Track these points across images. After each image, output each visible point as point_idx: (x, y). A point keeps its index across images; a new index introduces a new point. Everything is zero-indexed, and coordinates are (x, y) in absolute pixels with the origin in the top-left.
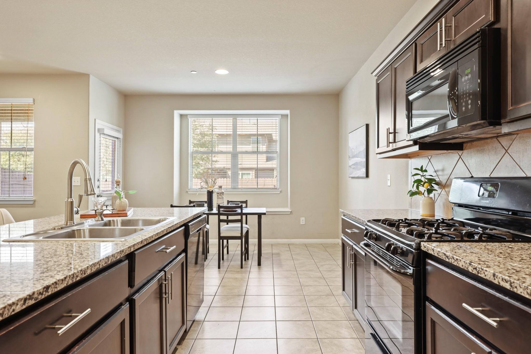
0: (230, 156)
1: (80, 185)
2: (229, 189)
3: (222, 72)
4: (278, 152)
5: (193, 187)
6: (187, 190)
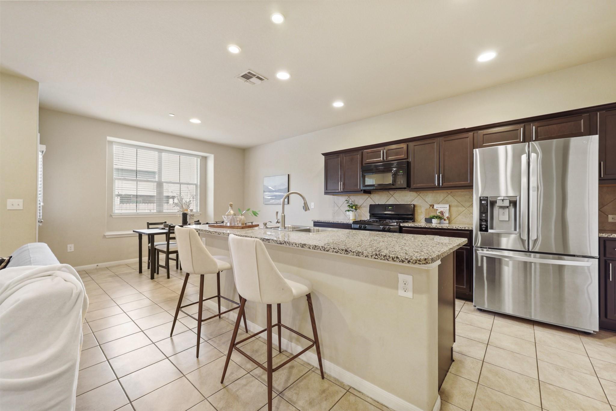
0: (155, 184)
1: (22, 209)
2: (155, 213)
3: (195, 121)
4: (198, 184)
5: (116, 211)
6: (112, 214)
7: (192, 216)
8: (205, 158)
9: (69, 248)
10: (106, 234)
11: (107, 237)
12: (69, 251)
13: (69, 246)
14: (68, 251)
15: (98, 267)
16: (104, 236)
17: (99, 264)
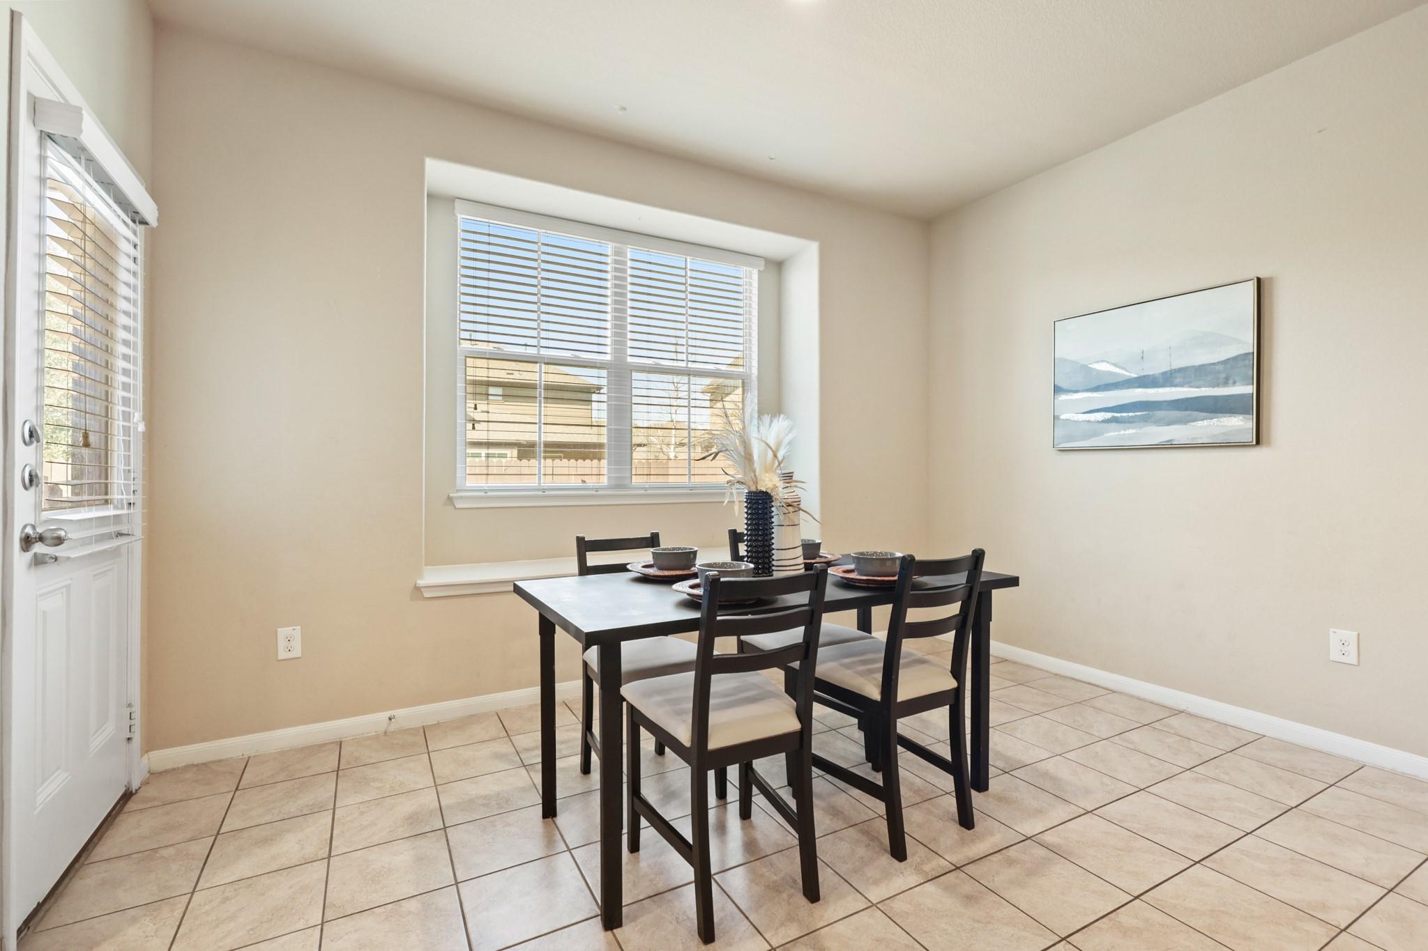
2: (604, 488)
4: (751, 374)
5: (471, 483)
6: (451, 495)
7: (791, 509)
8: (777, 267)
9: (282, 644)
10: (421, 583)
11: (426, 595)
12: (283, 655)
13: (283, 632)
14: (280, 658)
15: (394, 726)
16: (417, 589)
17: (399, 713)
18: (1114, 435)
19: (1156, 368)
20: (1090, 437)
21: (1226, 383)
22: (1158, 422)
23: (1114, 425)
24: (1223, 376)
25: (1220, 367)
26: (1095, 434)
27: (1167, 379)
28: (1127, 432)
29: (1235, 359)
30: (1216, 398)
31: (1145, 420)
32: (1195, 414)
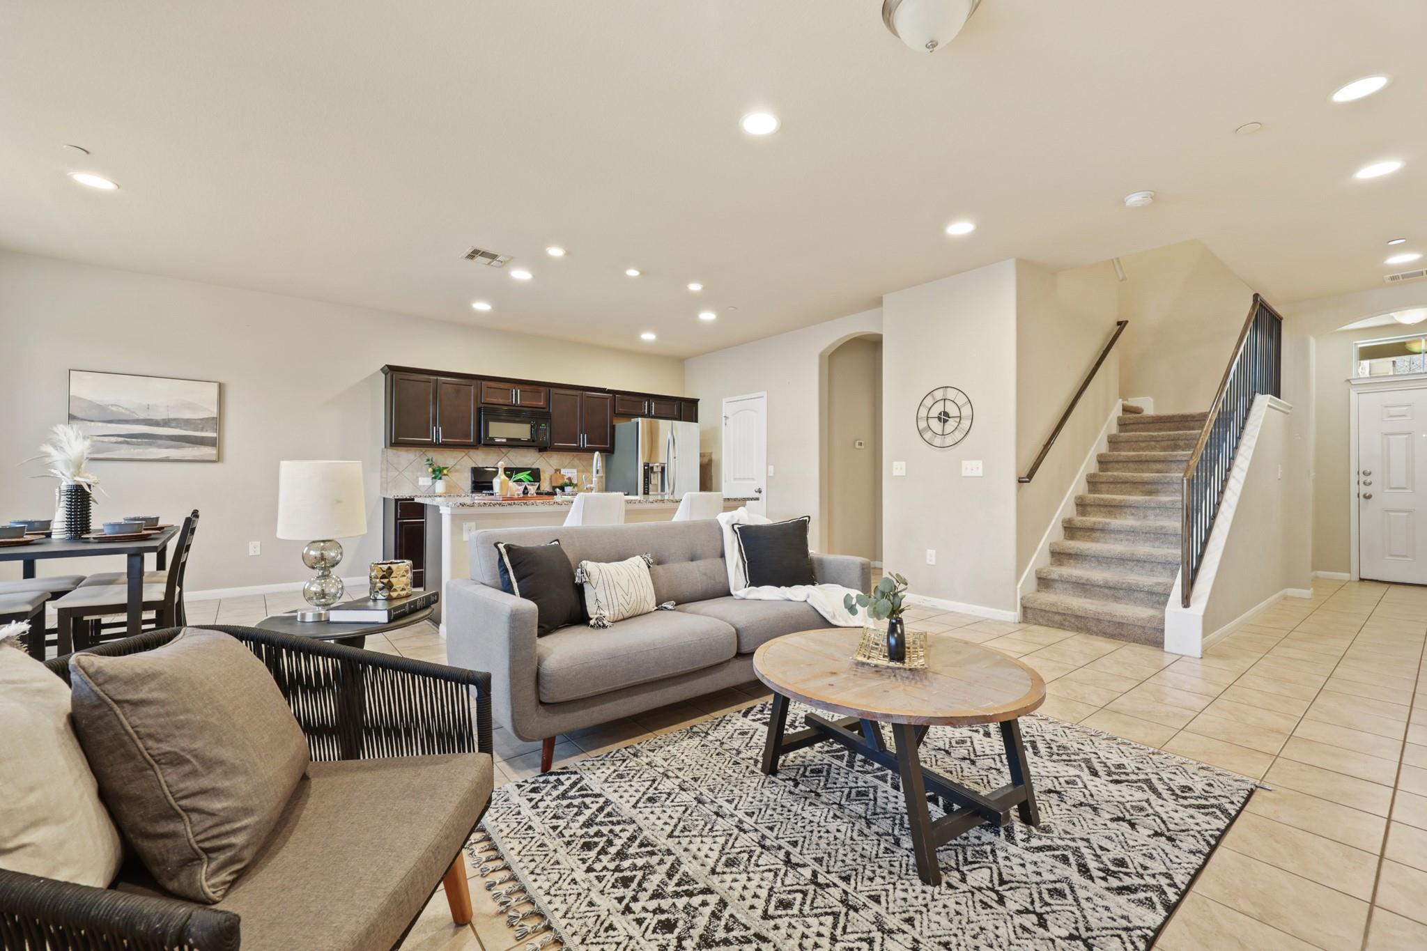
18: (125, 451)
19: (159, 415)
20: (103, 452)
21: (202, 430)
22: (160, 446)
23: (125, 446)
24: (201, 426)
25: (199, 422)
26: (109, 450)
27: (166, 423)
28: (136, 451)
29: (208, 419)
30: (196, 437)
31: (150, 444)
32: (184, 444)
